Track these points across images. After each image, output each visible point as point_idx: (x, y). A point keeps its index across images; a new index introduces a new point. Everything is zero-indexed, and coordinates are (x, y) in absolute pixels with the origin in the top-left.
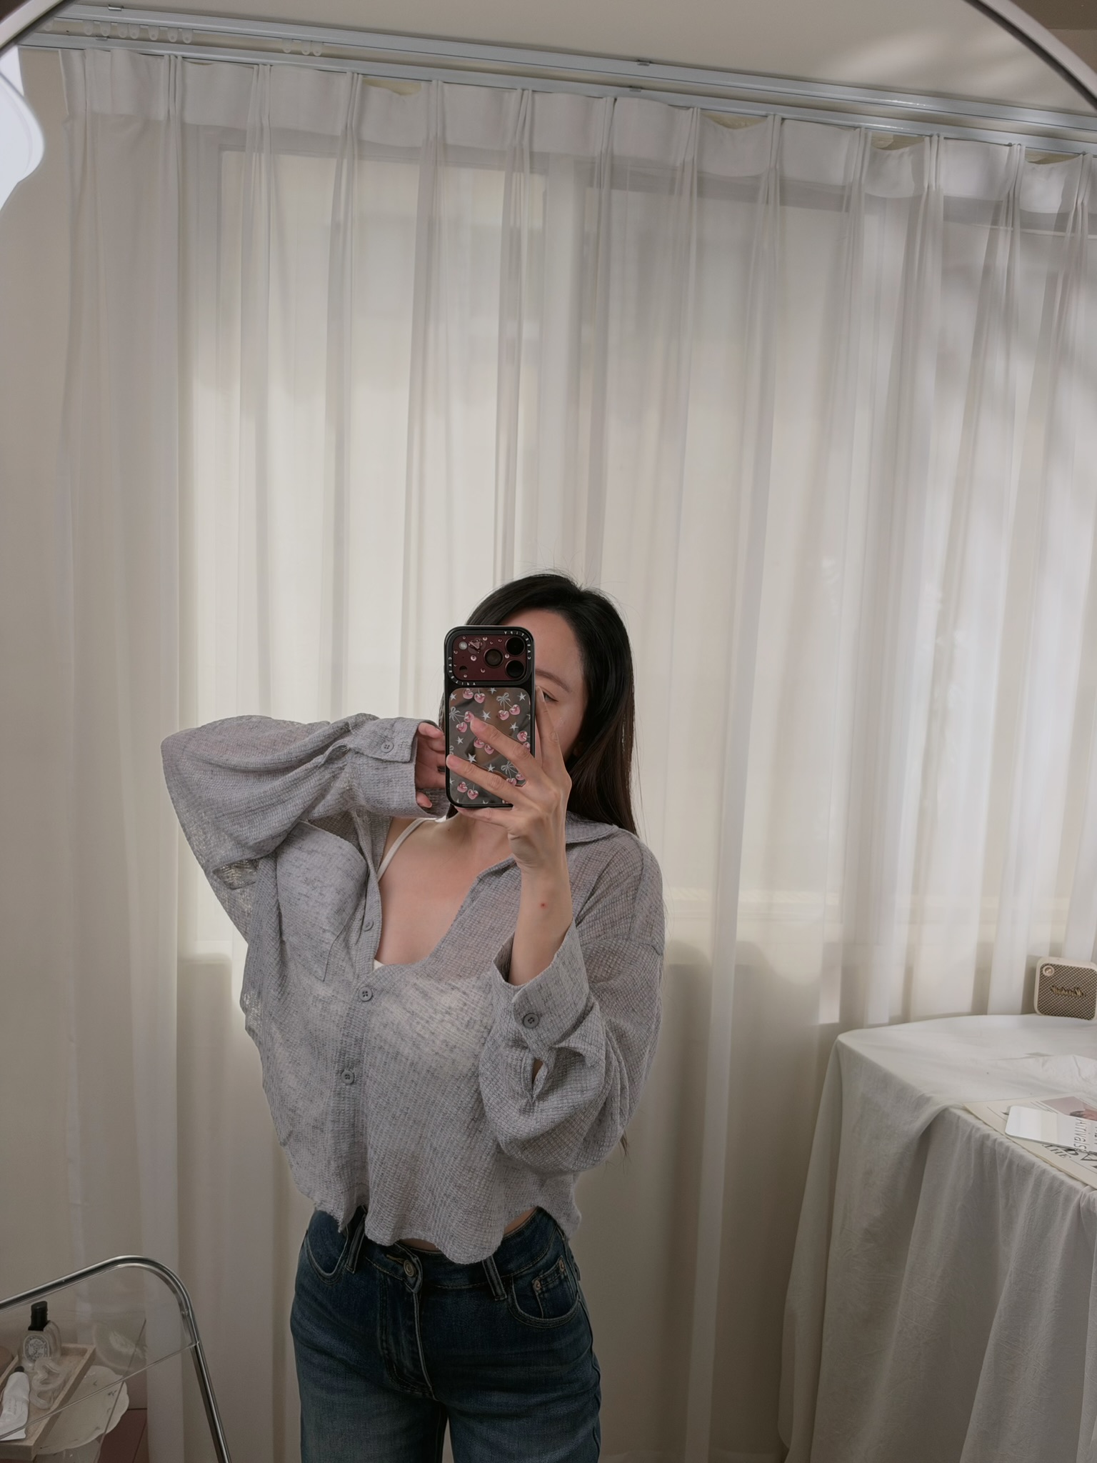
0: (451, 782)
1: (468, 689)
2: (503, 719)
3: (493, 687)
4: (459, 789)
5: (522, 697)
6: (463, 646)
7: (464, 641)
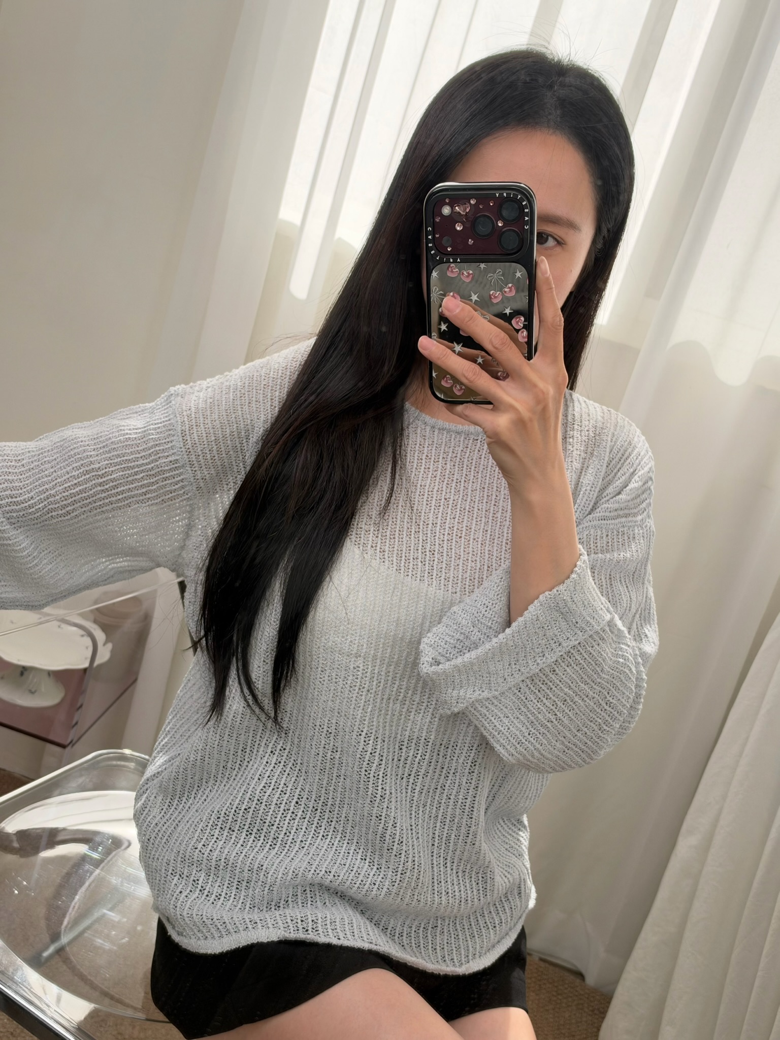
0: (434, 375)
1: (452, 265)
2: (495, 301)
3: (483, 263)
4: (443, 383)
5: (518, 274)
6: (446, 210)
7: (447, 204)
